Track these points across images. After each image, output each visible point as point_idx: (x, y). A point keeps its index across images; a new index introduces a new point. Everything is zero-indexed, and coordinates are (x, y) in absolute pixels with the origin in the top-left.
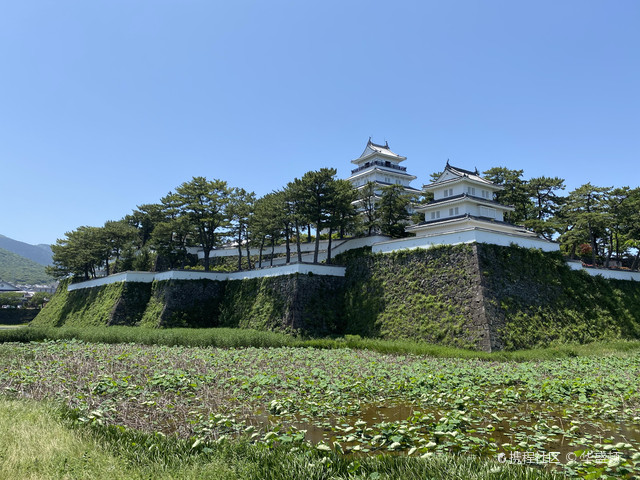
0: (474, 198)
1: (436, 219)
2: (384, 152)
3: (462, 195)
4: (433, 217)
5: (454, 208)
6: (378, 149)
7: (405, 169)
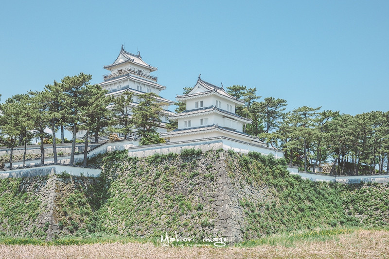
0: (220, 110)
1: (188, 127)
2: (137, 60)
3: (211, 107)
4: (185, 125)
5: (204, 118)
6: (132, 58)
7: (155, 79)
